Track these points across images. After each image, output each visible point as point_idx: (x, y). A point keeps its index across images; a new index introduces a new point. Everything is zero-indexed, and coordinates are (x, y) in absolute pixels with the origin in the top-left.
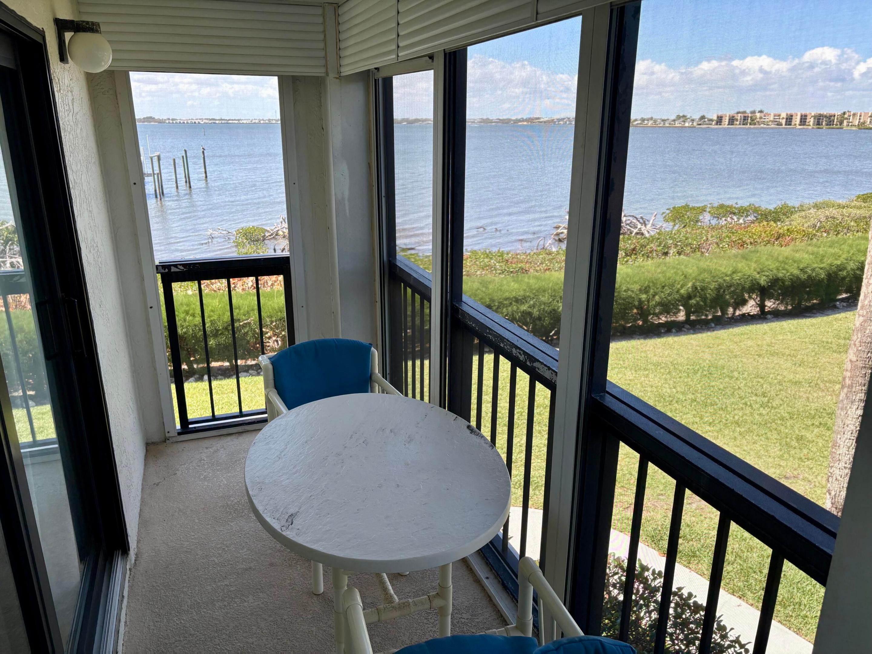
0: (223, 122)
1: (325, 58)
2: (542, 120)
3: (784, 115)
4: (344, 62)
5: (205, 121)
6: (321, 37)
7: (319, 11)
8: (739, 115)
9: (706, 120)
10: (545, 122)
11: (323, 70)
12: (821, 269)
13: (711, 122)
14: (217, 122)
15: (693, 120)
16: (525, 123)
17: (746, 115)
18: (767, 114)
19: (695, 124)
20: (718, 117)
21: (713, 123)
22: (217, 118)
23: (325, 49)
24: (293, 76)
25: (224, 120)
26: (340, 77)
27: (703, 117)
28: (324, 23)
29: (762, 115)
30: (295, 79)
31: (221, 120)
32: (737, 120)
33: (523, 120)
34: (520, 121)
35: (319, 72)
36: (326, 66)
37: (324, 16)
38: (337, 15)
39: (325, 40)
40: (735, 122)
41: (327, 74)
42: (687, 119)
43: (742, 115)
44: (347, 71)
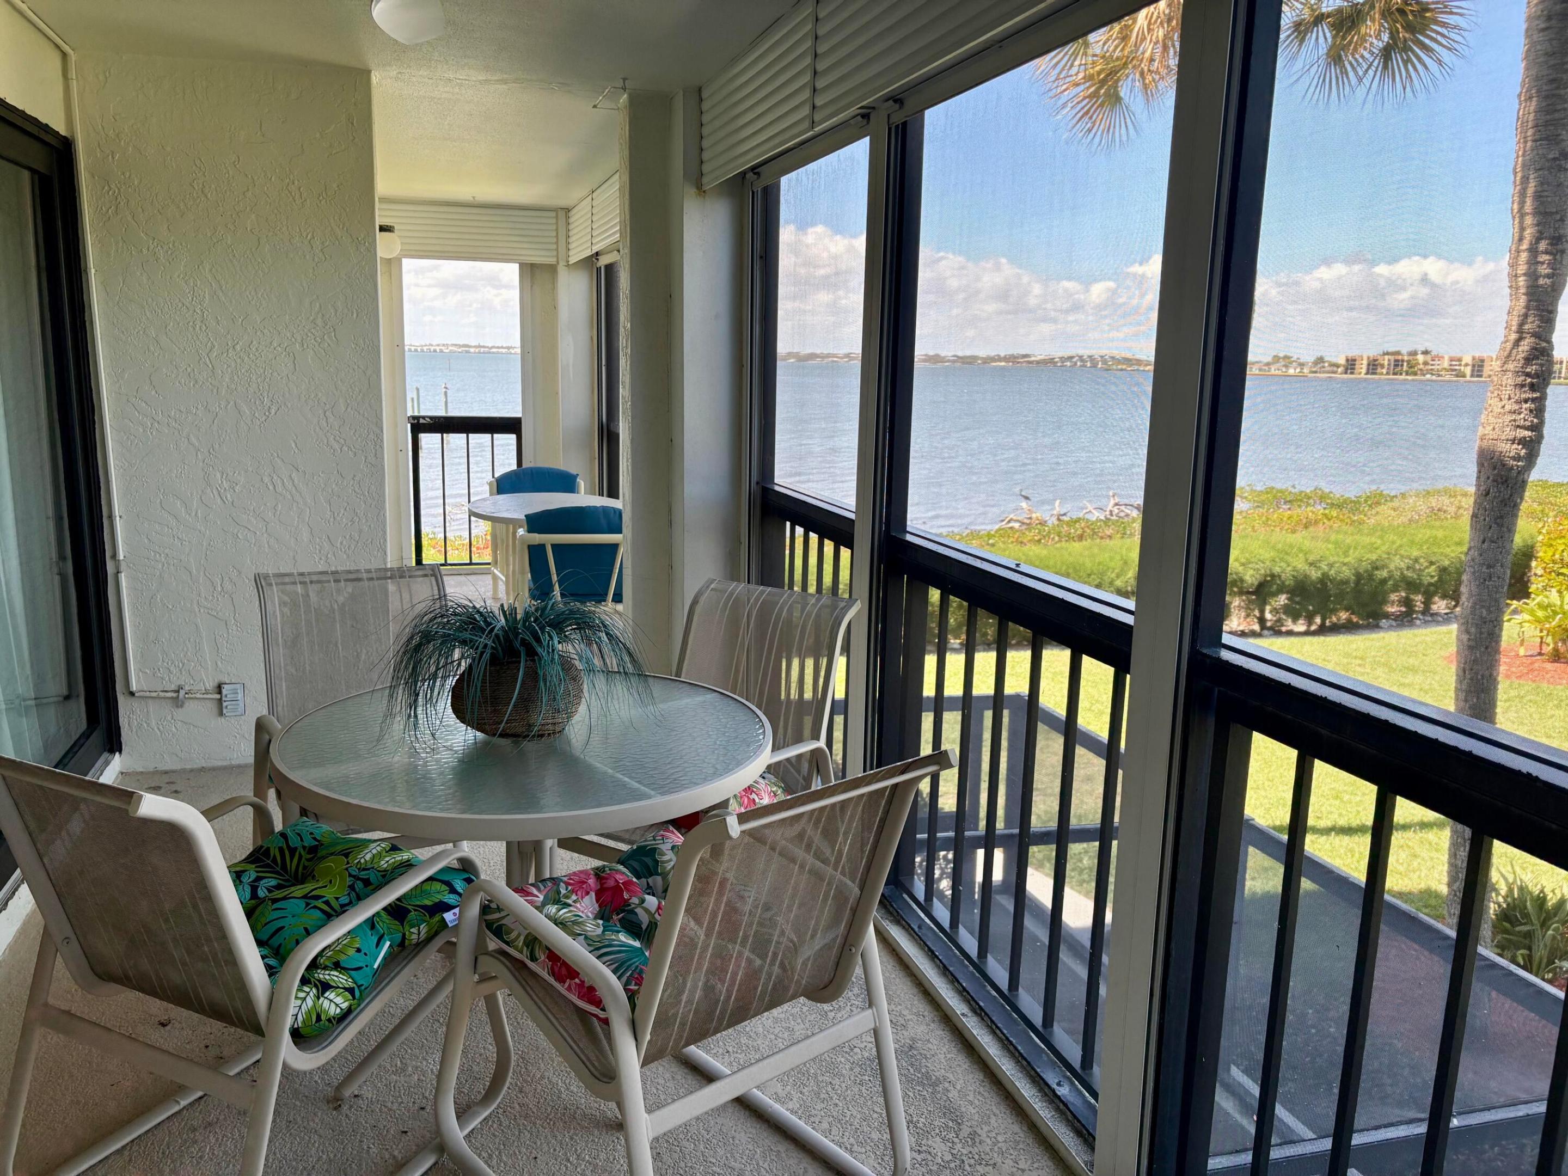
0: (482, 350)
1: (557, 250)
2: (1033, 359)
3: (1467, 359)
4: (571, 253)
5: (450, 348)
6: (554, 234)
7: (553, 214)
8: (1386, 357)
9: (1326, 364)
10: (1038, 362)
11: (555, 259)
12: (1345, 564)
13: (1335, 369)
14: (472, 350)
15: (1302, 365)
16: (1003, 364)
17: (1400, 357)
18: (1437, 356)
19: (1306, 370)
20: (1347, 360)
21: (1340, 370)
22: (473, 344)
23: (557, 243)
24: (532, 264)
25: (484, 347)
26: (568, 266)
27: (1320, 360)
28: (557, 223)
29: (1428, 358)
30: (533, 266)
31: (480, 346)
32: (1382, 366)
33: (1000, 359)
34: (993, 359)
35: (552, 261)
36: (557, 257)
37: (557, 217)
38: (567, 218)
39: (557, 236)
40: (1379, 370)
41: (558, 263)
42: (1291, 363)
43: (1392, 358)
44: (573, 260)
